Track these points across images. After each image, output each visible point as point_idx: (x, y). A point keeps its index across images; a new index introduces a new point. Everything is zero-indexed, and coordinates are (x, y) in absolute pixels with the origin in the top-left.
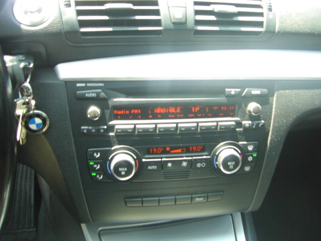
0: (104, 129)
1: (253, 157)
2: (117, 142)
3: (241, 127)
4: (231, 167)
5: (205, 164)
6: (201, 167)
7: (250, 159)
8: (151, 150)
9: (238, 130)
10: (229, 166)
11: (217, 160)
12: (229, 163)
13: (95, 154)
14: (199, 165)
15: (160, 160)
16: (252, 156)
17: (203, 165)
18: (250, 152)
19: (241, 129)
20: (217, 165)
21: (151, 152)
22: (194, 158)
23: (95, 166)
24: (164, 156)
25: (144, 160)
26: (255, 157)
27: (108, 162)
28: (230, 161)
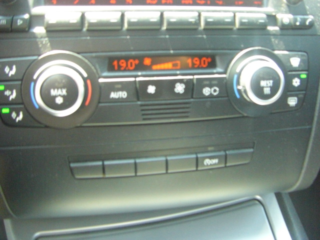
0: (23, 20)
1: (302, 80)
2: (49, 44)
3: (275, 24)
4: (267, 91)
5: (217, 89)
6: (211, 96)
7: (296, 82)
8: (115, 63)
9: (270, 28)
10: (263, 88)
11: (238, 83)
12: (263, 83)
13: (7, 70)
14: (207, 91)
15: (132, 79)
16: (298, 76)
17: (215, 91)
18: (295, 70)
19: (277, 28)
20: (239, 91)
21: (116, 67)
22: (196, 77)
23: (7, 93)
24: (140, 74)
25: (101, 80)
26: (304, 79)
27: (32, 84)
28: (264, 79)
